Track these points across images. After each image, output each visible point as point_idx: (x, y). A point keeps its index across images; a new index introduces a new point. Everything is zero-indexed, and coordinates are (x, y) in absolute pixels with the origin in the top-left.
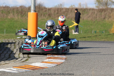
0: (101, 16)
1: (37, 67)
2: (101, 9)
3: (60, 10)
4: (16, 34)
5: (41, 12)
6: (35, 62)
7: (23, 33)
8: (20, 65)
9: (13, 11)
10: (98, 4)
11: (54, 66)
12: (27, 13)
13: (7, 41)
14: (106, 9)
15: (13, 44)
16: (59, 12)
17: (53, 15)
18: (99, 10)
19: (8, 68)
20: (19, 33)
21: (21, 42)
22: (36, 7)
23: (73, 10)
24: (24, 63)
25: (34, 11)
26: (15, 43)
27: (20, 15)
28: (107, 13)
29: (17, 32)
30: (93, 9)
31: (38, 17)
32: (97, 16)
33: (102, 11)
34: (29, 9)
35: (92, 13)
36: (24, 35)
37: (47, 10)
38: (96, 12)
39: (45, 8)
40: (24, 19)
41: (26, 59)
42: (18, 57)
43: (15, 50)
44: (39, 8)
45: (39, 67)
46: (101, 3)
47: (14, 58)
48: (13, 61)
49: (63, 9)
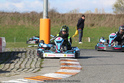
0: (120, 23)
1: (50, 78)
2: (119, 15)
3: (74, 16)
4: (27, 42)
5: (54, 18)
6: (48, 73)
7: (35, 41)
8: (32, 76)
9: (24, 18)
10: (116, 10)
11: (69, 76)
12: (38, 19)
13: (18, 50)
15: (24, 53)
16: (74, 18)
17: (67, 22)
18: (117, 15)
19: (19, 80)
20: (30, 42)
21: (33, 51)
22: (48, 13)
23: (89, 16)
24: (36, 74)
25: (46, 17)
26: (26, 52)
27: (31, 22)
29: (28, 40)
30: (110, 15)
31: (51, 23)
32: (114, 22)
33: (121, 17)
34: (41, 15)
35: (110, 19)
36: (36, 44)
37: (61, 17)
38: (114, 18)
39: (58, 14)
40: (36, 26)
41: (38, 69)
42: (29, 67)
43: (26, 60)
44: (52, 14)
45: (53, 78)
46: (119, 8)
47: (25, 68)
48: (24, 72)
49: (78, 15)
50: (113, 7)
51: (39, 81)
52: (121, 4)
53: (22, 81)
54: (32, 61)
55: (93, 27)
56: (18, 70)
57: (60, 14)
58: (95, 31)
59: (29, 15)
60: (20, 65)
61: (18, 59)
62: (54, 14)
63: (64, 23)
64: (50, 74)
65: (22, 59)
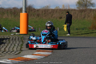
0: (82, 16)
1: (29, 59)
2: (81, 10)
3: (46, 11)
4: (10, 31)
5: (31, 13)
6: (26, 55)
7: (16, 30)
8: (14, 57)
9: (8, 12)
10: (79, 6)
11: (43, 57)
12: (19, 13)
13: (3, 37)
14: (86, 10)
15: (7, 40)
16: (46, 13)
17: (41, 15)
18: (79, 10)
19: (4, 60)
20: (12, 31)
21: (15, 38)
22: (27, 8)
23: (58, 11)
24: (17, 56)
25: (25, 12)
26: (9, 39)
27: (13, 15)
28: (86, 13)
30: (75, 10)
31: (29, 17)
32: (78, 15)
33: (83, 11)
34: (21, 10)
35: (74, 13)
36: (17, 32)
38: (77, 13)
39: (34, 9)
40: (17, 18)
41: (19, 52)
42: (12, 51)
43: (10, 45)
44: (29, 9)
45: (30, 59)
46: (81, 5)
47: (9, 51)
48: (8, 54)
49: (49, 10)
50: (77, 4)
51: (20, 61)
52: (83, 2)
53: (6, 61)
54: (14, 46)
55: (61, 19)
56: (3, 53)
57: (35, 10)
58: (63, 22)
59: (12, 10)
60: (5, 49)
61: (3, 44)
62: (31, 10)
63: (38, 16)
64: (28, 55)
65: (6, 45)
